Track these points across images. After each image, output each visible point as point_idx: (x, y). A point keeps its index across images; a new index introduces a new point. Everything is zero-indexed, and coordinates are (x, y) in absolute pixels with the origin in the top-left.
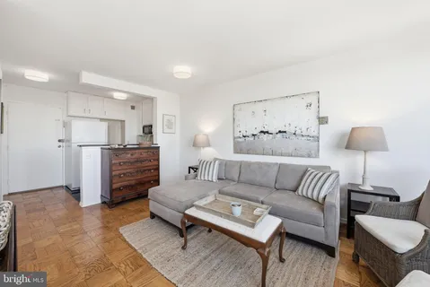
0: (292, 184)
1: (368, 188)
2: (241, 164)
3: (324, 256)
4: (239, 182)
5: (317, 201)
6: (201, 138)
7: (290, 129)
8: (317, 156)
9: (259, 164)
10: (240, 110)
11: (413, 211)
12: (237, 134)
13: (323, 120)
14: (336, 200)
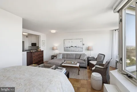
0: (79, 57)
1: (91, 57)
2: (67, 54)
3: (85, 69)
4: (67, 58)
5: (83, 60)
6: (55, 48)
7: (77, 46)
8: (82, 52)
9: (71, 54)
10: (66, 41)
11: (96, 60)
12: (65, 47)
13: (83, 44)
14: (86, 59)
